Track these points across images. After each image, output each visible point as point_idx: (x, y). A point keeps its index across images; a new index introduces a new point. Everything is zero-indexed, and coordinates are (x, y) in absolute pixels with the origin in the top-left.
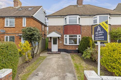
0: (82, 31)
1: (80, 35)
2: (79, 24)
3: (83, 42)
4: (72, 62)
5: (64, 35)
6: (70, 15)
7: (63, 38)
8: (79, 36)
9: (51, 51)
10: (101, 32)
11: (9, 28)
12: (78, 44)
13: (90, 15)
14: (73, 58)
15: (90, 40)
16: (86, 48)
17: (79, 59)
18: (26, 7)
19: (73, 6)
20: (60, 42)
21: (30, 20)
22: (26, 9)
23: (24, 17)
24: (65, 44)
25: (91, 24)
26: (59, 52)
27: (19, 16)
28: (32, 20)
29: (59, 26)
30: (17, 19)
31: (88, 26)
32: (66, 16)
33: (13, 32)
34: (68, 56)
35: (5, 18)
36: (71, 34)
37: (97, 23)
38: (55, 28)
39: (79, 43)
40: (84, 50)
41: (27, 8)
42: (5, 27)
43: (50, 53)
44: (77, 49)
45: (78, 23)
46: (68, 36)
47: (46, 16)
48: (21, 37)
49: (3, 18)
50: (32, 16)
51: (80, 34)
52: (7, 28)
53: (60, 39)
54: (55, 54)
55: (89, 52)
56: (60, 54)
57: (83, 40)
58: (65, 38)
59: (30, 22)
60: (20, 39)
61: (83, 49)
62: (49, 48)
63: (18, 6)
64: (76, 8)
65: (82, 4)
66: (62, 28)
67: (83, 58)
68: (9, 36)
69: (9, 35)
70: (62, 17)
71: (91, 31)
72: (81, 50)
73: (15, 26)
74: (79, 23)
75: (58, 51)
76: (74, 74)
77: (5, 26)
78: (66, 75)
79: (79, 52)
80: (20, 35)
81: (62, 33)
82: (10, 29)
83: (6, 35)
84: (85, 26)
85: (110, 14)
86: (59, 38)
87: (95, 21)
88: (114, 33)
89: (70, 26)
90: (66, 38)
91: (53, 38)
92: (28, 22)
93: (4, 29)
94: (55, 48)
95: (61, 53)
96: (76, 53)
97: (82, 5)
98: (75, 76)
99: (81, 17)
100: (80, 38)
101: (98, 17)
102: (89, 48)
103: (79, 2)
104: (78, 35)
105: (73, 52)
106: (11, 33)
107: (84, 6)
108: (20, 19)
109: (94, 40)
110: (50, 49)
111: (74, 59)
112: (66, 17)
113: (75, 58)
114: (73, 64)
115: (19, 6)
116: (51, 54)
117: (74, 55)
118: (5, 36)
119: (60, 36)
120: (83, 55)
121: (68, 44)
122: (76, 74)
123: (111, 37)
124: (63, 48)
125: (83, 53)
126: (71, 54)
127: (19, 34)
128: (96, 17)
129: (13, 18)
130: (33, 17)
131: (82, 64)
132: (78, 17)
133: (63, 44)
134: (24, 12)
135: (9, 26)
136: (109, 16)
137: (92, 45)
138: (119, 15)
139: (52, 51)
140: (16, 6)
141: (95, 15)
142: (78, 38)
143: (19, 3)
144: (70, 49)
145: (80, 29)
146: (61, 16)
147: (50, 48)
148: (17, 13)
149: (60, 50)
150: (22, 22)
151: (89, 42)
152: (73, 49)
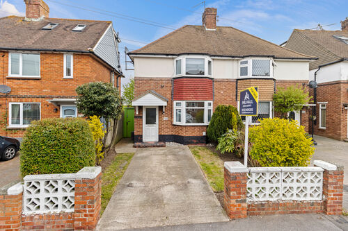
0: (215, 91)
1: (212, 102)
2: (209, 76)
3: (218, 118)
4: (196, 160)
5: (175, 102)
6: (188, 54)
7: (172, 108)
8: (210, 104)
9: (141, 141)
10: (249, 102)
11: (23, 81)
12: (206, 122)
13: (233, 57)
14: (195, 153)
15: (233, 113)
16: (225, 131)
17: (209, 156)
18: (65, 20)
19: (194, 27)
20: (165, 119)
21: (85, 61)
22: (68, 29)
23: (68, 51)
24: (175, 122)
25: (236, 78)
26: (162, 143)
27: (55, 51)
28: (90, 60)
29: (161, 80)
30: (47, 56)
31: (228, 81)
32: (179, 55)
33: (34, 92)
34: (184, 149)
35: (8, 52)
36: (190, 99)
37: (247, 75)
38: (152, 84)
39: (209, 120)
40: (221, 134)
41: (67, 24)
42: (8, 79)
43: (139, 147)
44: (204, 134)
45: (206, 75)
46: (184, 103)
47: (129, 54)
48: (59, 106)
49: (4, 51)
50: (90, 52)
51: (212, 99)
52: (14, 81)
53: (164, 110)
54: (154, 146)
55: (230, 137)
56: (164, 146)
57: (217, 112)
58: (175, 107)
59: (85, 67)
60: (57, 110)
61: (218, 133)
62: (136, 134)
63: (39, 16)
64: (201, 34)
65: (215, 23)
66: (169, 85)
67: (219, 151)
68: (21, 104)
69: (24, 100)
70: (169, 57)
71: (235, 93)
72: (214, 135)
73: (39, 77)
74: (210, 73)
75: (160, 140)
76: (203, 179)
77: (10, 75)
78: (189, 182)
79: (209, 140)
80: (55, 100)
81: (169, 96)
82: (25, 85)
83: (12, 99)
84: (222, 81)
85: (274, 57)
86: (161, 108)
87: (244, 71)
88: (281, 98)
89: (189, 79)
90: (178, 108)
91: (147, 109)
92: (78, 66)
93: (8, 82)
94: (150, 133)
95: (167, 144)
96: (203, 143)
97: (215, 27)
98: (205, 183)
99: (213, 59)
100: (211, 108)
101: (250, 60)
102: (230, 131)
103: (208, 20)
104: (206, 103)
105: (195, 141)
106: (29, 94)
107: (220, 31)
108: (56, 58)
109: (241, 113)
110: (139, 136)
111: (199, 156)
112: (179, 58)
113: (201, 153)
114: (199, 165)
115: (42, 17)
116: (143, 147)
117: (198, 148)
118: (10, 104)
119: (164, 104)
120: (219, 147)
121: (183, 123)
122: (206, 179)
123: (275, 107)
124: (170, 133)
125: (217, 143)
126: (190, 146)
127: (52, 98)
128: (246, 62)
129: (36, 52)
130: (93, 53)
131: (216, 164)
132: (207, 58)
133: (172, 122)
134: (64, 36)
135: (20, 75)
136: (272, 60)
137: (237, 124)
138: (293, 59)
139: (144, 140)
140: (34, 17)
141: (243, 57)
142: (206, 108)
143: (41, 9)
144: (189, 133)
145: (212, 88)
146: (167, 55)
147: (138, 133)
148: (43, 38)
149: (163, 139)
150: (63, 67)
151: (231, 117)
152: (196, 133)
